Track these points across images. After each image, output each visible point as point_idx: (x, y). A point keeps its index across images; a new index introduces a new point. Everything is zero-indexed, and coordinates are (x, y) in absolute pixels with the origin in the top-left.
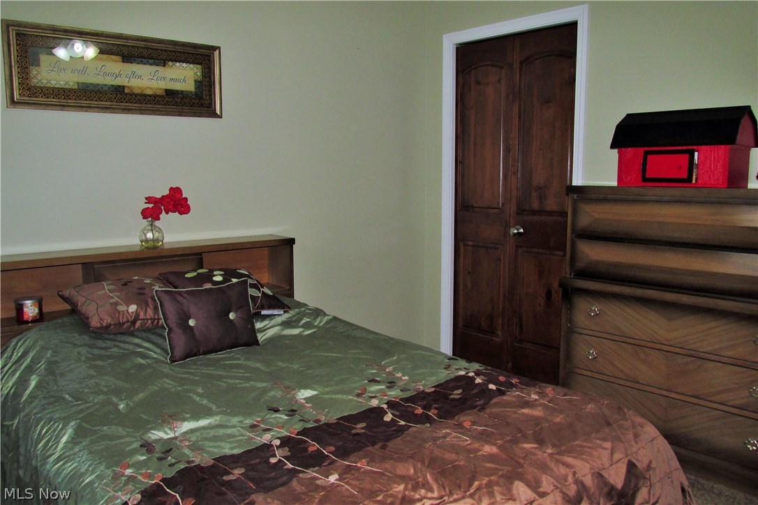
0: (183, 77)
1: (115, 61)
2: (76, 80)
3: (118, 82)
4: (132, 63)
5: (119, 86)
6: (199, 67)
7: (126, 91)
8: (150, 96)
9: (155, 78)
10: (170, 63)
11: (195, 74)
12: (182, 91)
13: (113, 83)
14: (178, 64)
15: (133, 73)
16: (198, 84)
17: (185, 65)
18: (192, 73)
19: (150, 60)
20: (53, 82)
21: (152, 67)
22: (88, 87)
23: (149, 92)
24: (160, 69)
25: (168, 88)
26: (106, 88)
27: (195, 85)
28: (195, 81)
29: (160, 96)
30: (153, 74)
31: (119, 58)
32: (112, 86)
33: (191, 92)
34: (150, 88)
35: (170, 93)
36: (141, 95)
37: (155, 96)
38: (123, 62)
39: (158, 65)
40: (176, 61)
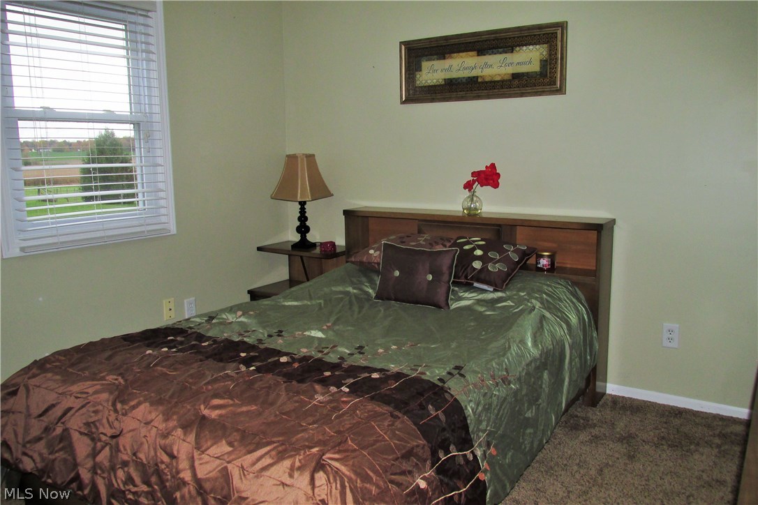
0: (528, 59)
1: (472, 56)
2: (443, 77)
3: (474, 73)
4: (485, 55)
5: (474, 77)
6: (545, 46)
7: (480, 80)
8: (498, 82)
9: (503, 65)
10: (518, 49)
11: (541, 54)
12: (527, 73)
13: (469, 75)
14: (524, 48)
15: (486, 64)
16: (544, 63)
17: (531, 47)
18: (538, 54)
19: (500, 50)
20: (429, 81)
21: (501, 55)
22: (451, 81)
23: (498, 78)
24: (508, 56)
25: (515, 72)
26: (464, 80)
27: (541, 64)
28: (541, 61)
29: (506, 81)
30: (501, 62)
31: (474, 53)
32: (469, 77)
33: (536, 72)
34: (499, 75)
35: (516, 76)
36: (491, 82)
37: (502, 81)
38: (478, 55)
39: (506, 53)
40: (523, 46)
